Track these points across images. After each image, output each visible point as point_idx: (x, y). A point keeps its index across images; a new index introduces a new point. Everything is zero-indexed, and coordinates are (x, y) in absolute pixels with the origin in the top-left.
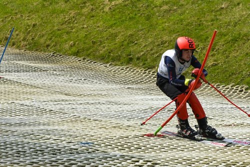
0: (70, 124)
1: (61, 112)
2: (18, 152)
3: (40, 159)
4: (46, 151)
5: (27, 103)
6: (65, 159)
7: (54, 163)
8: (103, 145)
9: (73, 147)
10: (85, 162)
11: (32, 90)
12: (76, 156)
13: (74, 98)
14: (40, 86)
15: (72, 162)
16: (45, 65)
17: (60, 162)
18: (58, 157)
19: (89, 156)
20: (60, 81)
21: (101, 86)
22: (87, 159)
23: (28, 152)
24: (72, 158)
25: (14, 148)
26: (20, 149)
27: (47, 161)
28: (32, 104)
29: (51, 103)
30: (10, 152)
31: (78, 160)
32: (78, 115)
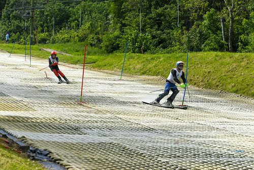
0: (230, 138)
1: (224, 129)
2: (195, 155)
3: (209, 160)
4: (213, 155)
5: (202, 122)
6: (225, 161)
7: (217, 163)
8: (250, 153)
9: (231, 153)
10: (238, 163)
11: (206, 114)
12: (233, 159)
13: (233, 121)
14: (211, 112)
15: (230, 163)
16: (215, 99)
17: (222, 162)
18: (221, 159)
19: (241, 160)
20: (224, 109)
21: (249, 114)
22: (240, 162)
23: (201, 155)
24: (229, 160)
25: (192, 151)
26: (196, 153)
27: (213, 161)
28: (205, 123)
29: (218, 124)
30: (189, 155)
31: (233, 162)
32: (235, 132)
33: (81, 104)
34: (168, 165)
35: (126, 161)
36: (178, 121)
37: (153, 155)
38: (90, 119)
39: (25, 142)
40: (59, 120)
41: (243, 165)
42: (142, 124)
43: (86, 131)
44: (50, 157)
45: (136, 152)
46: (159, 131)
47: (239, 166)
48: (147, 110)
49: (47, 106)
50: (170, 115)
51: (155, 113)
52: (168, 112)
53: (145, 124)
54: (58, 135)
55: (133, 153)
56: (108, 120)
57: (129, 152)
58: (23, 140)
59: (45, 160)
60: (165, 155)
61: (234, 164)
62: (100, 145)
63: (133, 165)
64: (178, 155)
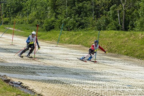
0: (124, 79)
1: (120, 75)
2: (104, 87)
3: (112, 89)
4: (114, 87)
5: (107, 71)
6: (121, 90)
7: (117, 91)
8: (135, 87)
9: (124, 87)
10: (129, 91)
11: (109, 67)
12: (125, 89)
13: (125, 71)
14: (112, 66)
15: (124, 91)
16: (114, 58)
17: (119, 91)
18: (119, 89)
20: (120, 64)
21: (136, 67)
23: (107, 87)
25: (102, 85)
26: (104, 86)
27: (114, 90)
28: (109, 72)
29: (116, 72)
30: (101, 87)
32: (127, 76)
33: (34, 60)
34: (89, 92)
35: (65, 89)
36: (93, 70)
37: (80, 86)
38: (41, 68)
39: (6, 78)
40: (23, 68)
41: (131, 92)
42: (72, 71)
43: (40, 74)
44: (22, 86)
45: (70, 85)
46: (82, 75)
47: (129, 93)
48: (74, 64)
49: (15, 60)
50: (88, 67)
51: (79, 66)
52: (87, 65)
53: (73, 71)
54: (24, 75)
55: (68, 86)
56: (52, 69)
57: (66, 85)
58: (5, 77)
59: (20, 87)
60: (87, 87)
61: (126, 92)
62: (49, 81)
63: (69, 91)
64: (94, 87)
